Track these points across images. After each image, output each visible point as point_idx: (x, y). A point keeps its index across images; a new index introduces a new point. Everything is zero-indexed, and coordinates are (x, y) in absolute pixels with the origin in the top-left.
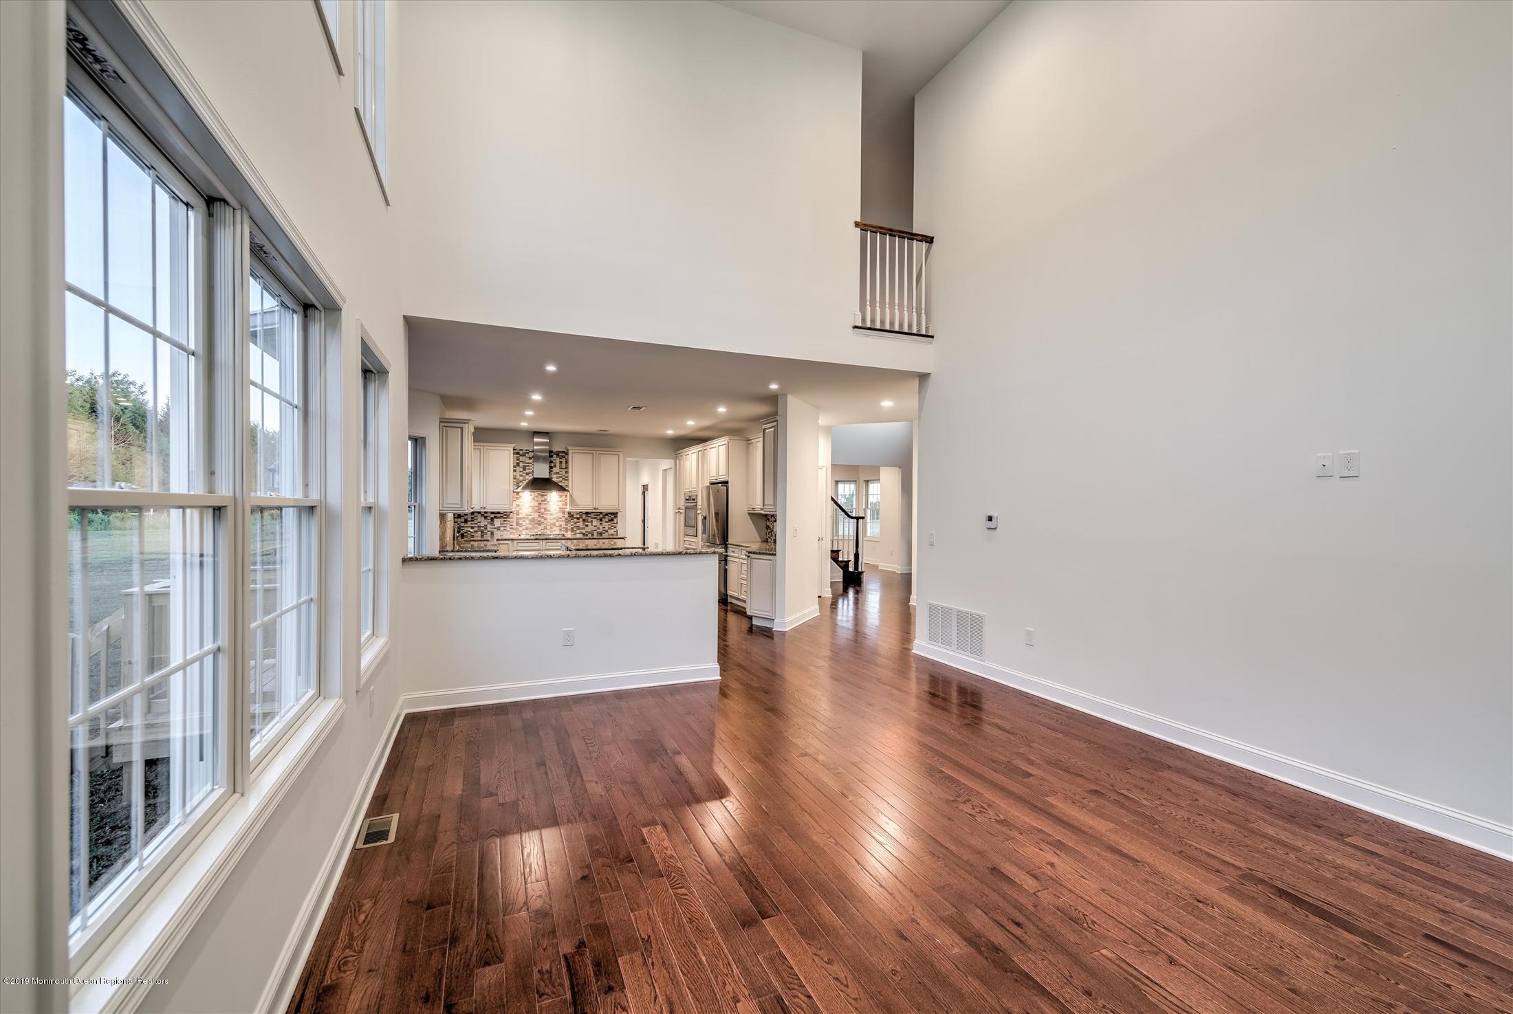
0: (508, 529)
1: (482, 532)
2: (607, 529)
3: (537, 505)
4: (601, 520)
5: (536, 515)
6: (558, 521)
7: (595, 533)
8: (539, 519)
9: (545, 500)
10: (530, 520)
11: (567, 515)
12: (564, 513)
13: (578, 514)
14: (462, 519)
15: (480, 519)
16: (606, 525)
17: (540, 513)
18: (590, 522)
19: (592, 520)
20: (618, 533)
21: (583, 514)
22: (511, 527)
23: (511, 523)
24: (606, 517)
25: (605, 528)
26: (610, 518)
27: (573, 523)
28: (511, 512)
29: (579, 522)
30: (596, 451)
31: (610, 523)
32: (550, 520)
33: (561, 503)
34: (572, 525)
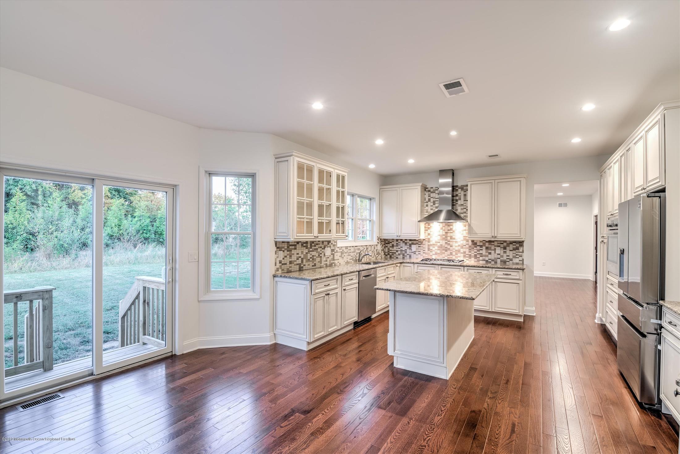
0: (422, 253)
1: (403, 255)
2: (511, 257)
3: (444, 234)
4: (505, 248)
5: (443, 242)
6: (462, 247)
7: (499, 261)
8: (446, 246)
9: (451, 229)
10: (439, 247)
11: (470, 243)
12: (468, 241)
13: (481, 242)
14: (391, 245)
15: (402, 244)
16: (511, 254)
17: (447, 240)
18: (493, 250)
19: (495, 247)
20: (525, 263)
21: (486, 242)
22: (424, 252)
23: (424, 249)
24: (510, 245)
25: (509, 256)
26: (515, 247)
27: (476, 251)
28: (424, 240)
29: (482, 250)
30: (495, 180)
31: (515, 252)
32: (456, 246)
33: (464, 231)
34: (475, 252)
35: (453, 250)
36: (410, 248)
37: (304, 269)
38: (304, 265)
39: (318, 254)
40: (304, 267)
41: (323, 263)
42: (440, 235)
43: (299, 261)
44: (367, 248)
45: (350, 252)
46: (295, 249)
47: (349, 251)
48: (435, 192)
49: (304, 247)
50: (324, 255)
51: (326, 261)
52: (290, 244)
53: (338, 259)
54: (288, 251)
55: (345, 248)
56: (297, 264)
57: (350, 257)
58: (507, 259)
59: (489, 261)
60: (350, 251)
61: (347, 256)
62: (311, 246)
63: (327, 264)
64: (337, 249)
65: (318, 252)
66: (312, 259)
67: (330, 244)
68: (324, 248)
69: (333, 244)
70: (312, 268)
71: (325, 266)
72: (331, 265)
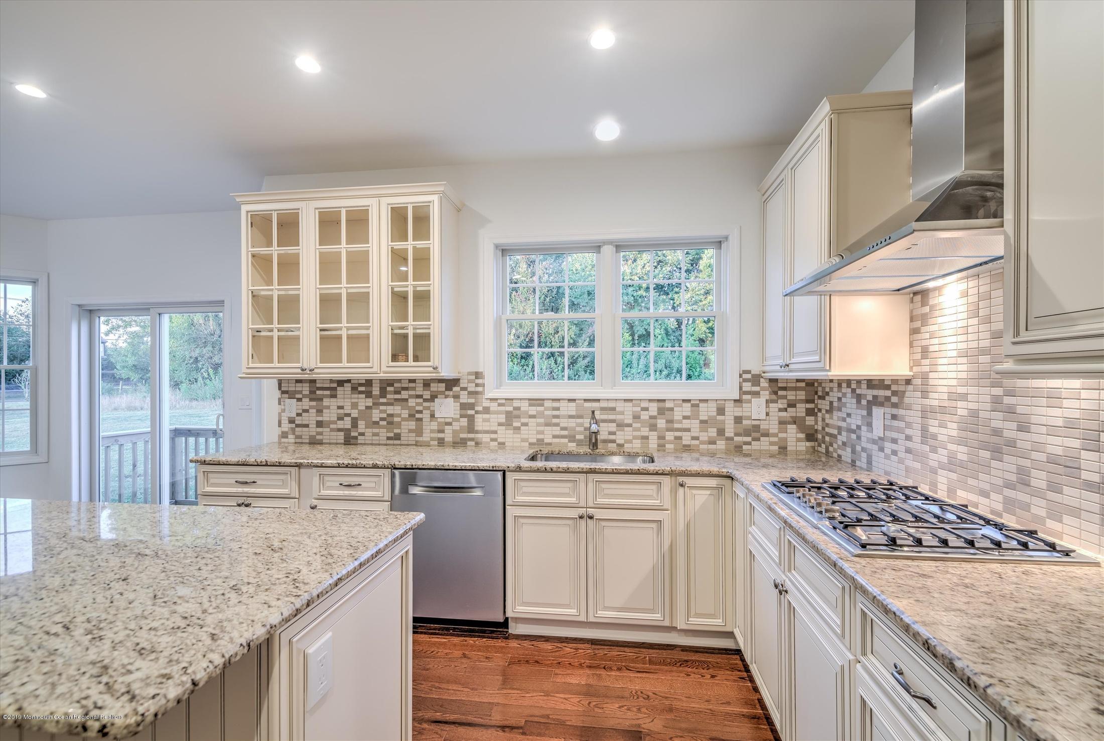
5: (982, 398)
8: (998, 420)
10: (963, 424)
14: (826, 403)
15: (851, 402)
23: (908, 431)
28: (908, 382)
35: (1034, 455)
36: (869, 419)
37: (359, 442)
38: (362, 434)
39: (407, 411)
40: (359, 437)
41: (426, 437)
42: (966, 353)
43: (347, 423)
44: (661, 411)
45: (557, 417)
46: (334, 396)
47: (548, 413)
49: (361, 392)
50: (432, 416)
51: (442, 431)
52: (318, 385)
53: (495, 432)
54: (311, 400)
55: (526, 403)
56: (339, 430)
57: (557, 431)
60: (555, 412)
61: (538, 425)
62: (383, 393)
63: (443, 439)
64: (486, 404)
65: (409, 408)
66: (389, 423)
67: (456, 389)
68: (433, 398)
69: (469, 389)
70: (385, 442)
71: (436, 443)
72: (459, 444)
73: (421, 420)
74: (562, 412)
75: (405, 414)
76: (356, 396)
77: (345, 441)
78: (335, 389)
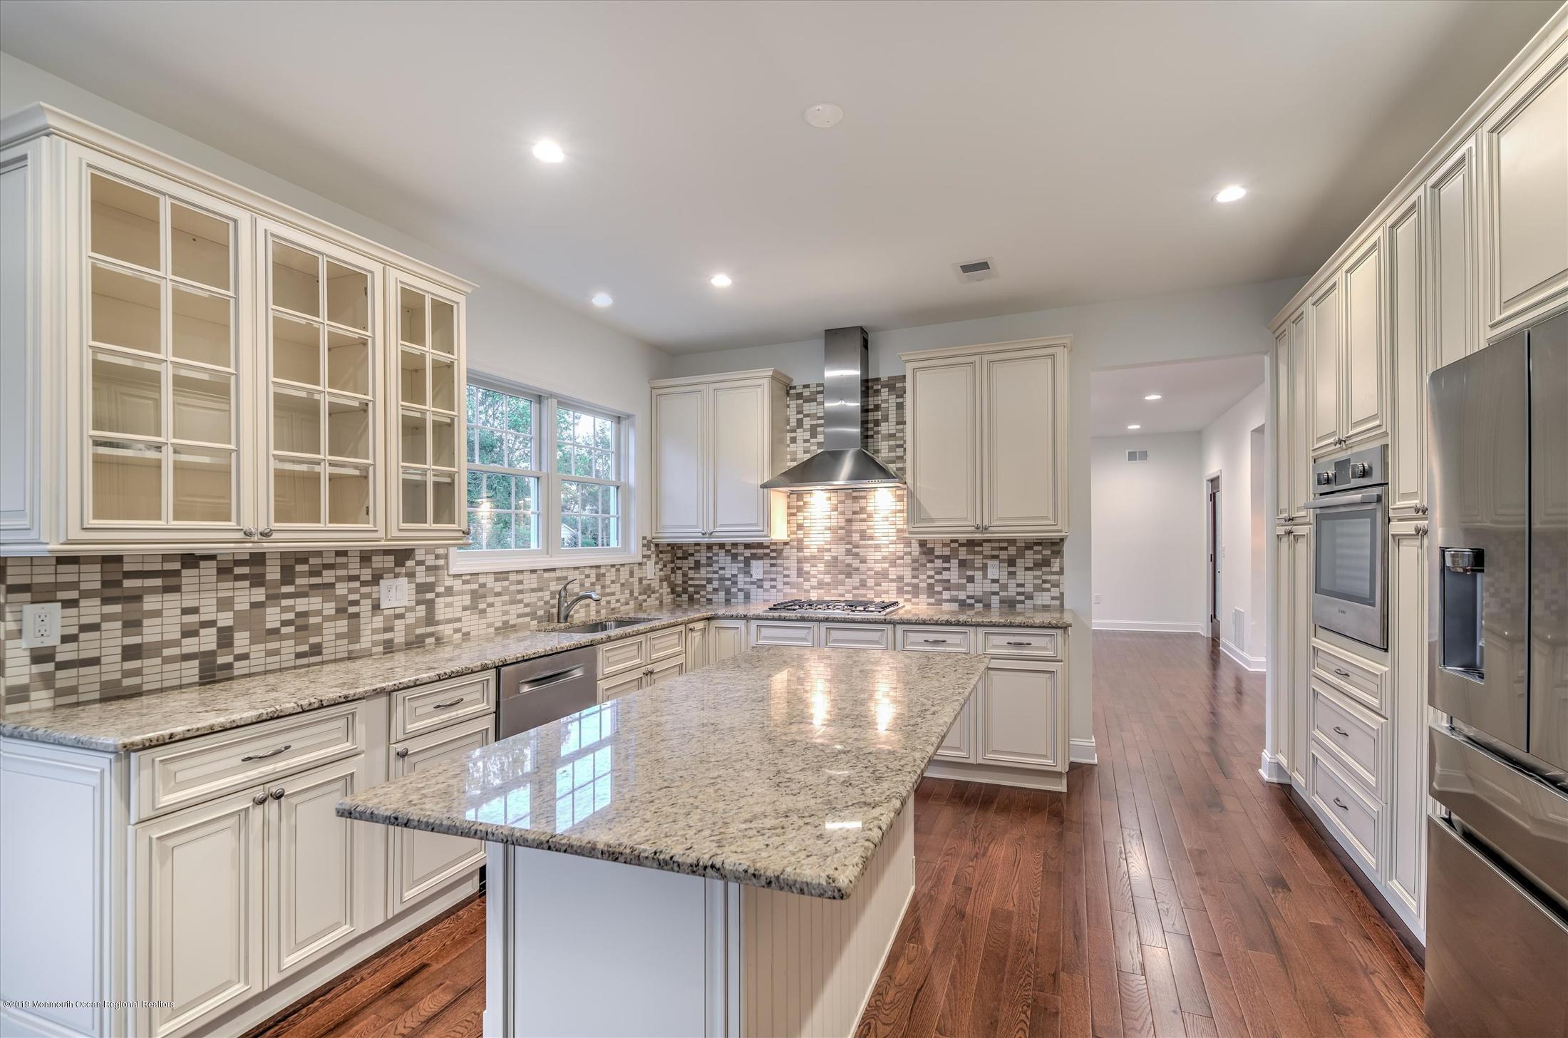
0: (780, 585)
1: (728, 592)
2: (1029, 588)
3: (843, 524)
4: (1012, 562)
5: (839, 550)
6: (893, 564)
7: (995, 601)
8: (849, 560)
9: (862, 510)
10: (828, 564)
11: (916, 550)
12: (908, 544)
13: (945, 545)
14: (691, 562)
15: (724, 559)
16: (1027, 579)
17: (851, 543)
18: (978, 569)
19: (985, 561)
20: (1067, 606)
21: (961, 545)
22: (786, 580)
23: (786, 572)
24: (1027, 552)
25: (1022, 585)
26: (1040, 557)
27: (932, 573)
28: (786, 544)
29: (948, 569)
30: (982, 354)
31: (1039, 573)
32: (876, 561)
33: (898, 515)
34: (929, 577)
36: (747, 569)
37: (236, 672)
38: (245, 657)
39: (333, 604)
40: (237, 664)
41: (366, 641)
42: (829, 529)
43: (208, 641)
45: (520, 592)
46: (173, 589)
47: (513, 588)
48: (815, 400)
49: (239, 578)
50: (376, 607)
51: (389, 629)
52: (127, 568)
53: (459, 620)
54: (106, 601)
55: (491, 579)
56: (186, 657)
57: (520, 609)
58: (1019, 594)
59: (969, 601)
60: (520, 587)
61: (504, 604)
62: (288, 575)
63: (391, 641)
64: (449, 582)
65: (337, 599)
66: (298, 629)
67: (410, 563)
68: (376, 579)
69: (427, 563)
70: (292, 664)
71: (381, 649)
72: (415, 643)
73: (357, 615)
74: (525, 586)
75: (330, 608)
76: (229, 585)
77: (201, 678)
78: (176, 573)
